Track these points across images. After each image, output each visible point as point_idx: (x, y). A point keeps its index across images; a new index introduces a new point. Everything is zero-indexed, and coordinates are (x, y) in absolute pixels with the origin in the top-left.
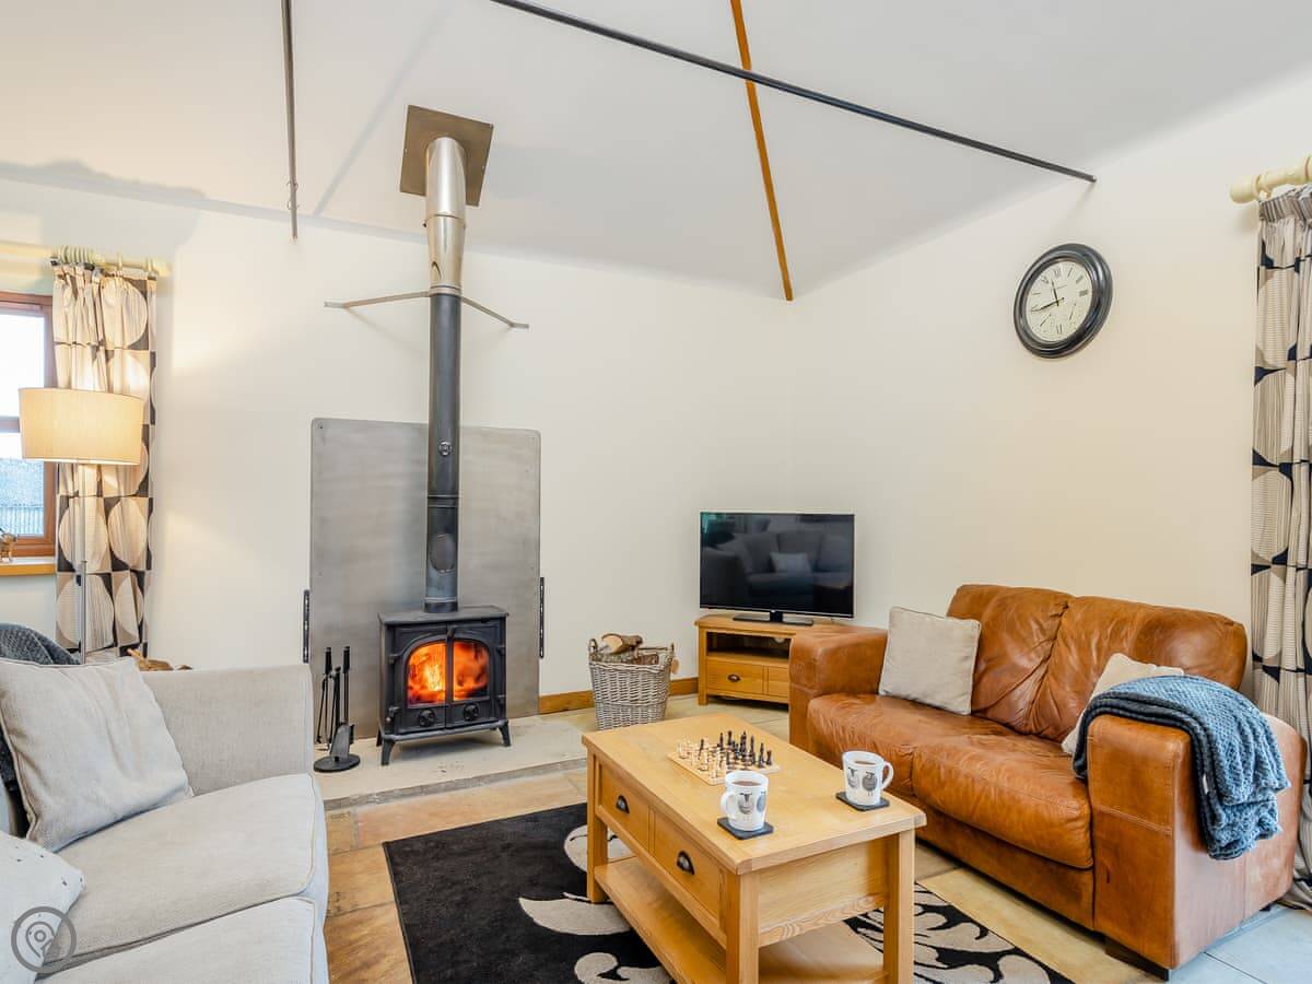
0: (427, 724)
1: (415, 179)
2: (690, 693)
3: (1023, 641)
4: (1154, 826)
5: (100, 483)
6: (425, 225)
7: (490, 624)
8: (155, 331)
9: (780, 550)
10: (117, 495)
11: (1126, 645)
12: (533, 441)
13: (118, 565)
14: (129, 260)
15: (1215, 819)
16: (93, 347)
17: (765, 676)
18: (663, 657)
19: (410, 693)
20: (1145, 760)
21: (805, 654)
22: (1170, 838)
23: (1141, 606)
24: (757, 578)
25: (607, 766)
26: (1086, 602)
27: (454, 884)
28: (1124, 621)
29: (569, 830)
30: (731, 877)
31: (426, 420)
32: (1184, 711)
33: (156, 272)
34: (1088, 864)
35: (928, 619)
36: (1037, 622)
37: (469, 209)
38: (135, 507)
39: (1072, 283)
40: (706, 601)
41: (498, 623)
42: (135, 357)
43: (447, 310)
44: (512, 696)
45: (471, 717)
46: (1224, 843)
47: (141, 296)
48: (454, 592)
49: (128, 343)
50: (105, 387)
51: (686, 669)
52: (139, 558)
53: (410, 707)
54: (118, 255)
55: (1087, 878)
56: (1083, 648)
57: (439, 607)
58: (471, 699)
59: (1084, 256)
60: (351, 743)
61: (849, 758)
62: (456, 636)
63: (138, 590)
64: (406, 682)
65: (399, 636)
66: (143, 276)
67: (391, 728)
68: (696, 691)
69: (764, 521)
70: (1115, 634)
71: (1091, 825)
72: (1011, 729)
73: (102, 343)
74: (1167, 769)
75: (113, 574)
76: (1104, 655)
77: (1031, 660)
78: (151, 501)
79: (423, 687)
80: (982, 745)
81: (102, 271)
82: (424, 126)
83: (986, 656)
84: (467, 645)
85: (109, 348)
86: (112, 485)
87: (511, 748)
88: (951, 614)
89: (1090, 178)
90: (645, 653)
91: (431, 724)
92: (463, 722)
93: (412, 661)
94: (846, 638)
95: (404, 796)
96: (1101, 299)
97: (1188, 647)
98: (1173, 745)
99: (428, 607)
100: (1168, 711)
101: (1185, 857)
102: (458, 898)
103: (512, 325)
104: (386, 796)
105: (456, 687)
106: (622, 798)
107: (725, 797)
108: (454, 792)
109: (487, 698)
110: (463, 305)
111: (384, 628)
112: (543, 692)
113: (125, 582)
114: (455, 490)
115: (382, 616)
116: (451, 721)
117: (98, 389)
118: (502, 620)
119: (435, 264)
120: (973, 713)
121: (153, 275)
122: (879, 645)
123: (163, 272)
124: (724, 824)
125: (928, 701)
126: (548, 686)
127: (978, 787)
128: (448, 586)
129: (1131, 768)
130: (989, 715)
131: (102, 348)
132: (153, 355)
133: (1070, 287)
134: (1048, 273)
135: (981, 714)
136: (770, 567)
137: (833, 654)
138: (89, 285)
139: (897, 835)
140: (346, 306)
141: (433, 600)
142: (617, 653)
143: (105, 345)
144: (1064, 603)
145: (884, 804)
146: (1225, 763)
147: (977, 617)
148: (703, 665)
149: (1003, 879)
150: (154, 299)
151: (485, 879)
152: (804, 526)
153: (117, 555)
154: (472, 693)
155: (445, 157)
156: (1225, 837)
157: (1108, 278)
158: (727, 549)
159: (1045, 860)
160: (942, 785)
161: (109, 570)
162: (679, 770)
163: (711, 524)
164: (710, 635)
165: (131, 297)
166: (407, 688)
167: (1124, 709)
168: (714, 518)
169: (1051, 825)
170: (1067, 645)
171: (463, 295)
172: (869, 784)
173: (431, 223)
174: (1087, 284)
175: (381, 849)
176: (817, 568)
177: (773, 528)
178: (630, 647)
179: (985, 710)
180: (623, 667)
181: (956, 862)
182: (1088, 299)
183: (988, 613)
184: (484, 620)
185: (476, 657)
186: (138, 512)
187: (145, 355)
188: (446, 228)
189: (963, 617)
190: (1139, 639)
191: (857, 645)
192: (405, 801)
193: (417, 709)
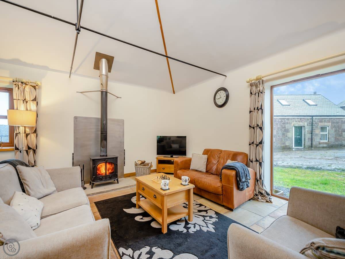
0: (101, 179)
1: (97, 67)
2: (154, 172)
3: (214, 158)
4: (231, 186)
5: (25, 130)
6: (99, 76)
7: (114, 159)
8: (38, 97)
9: (173, 144)
10: (29, 133)
11: (230, 158)
12: (123, 121)
13: (29, 148)
14: (32, 81)
15: (240, 184)
16: (23, 100)
17: (169, 168)
18: (149, 164)
19: (97, 173)
20: (229, 175)
21: (177, 162)
22: (233, 188)
23: (233, 151)
24: (168, 149)
25: (140, 182)
26: (225, 151)
27: (110, 208)
28: (230, 154)
29: (132, 197)
30: (163, 196)
31: (100, 117)
32: (235, 167)
33: (38, 84)
34: (222, 194)
35: (198, 155)
36: (217, 155)
37: (109, 73)
38: (33, 136)
39: (223, 94)
40: (158, 154)
41: (116, 159)
42: (33, 103)
43: (104, 95)
44: (119, 174)
45: (110, 178)
46: (241, 188)
47: (34, 89)
48: (106, 153)
49: (31, 100)
50: (26, 109)
51: (154, 167)
52: (34, 147)
53: (97, 176)
54: (29, 80)
55: (222, 196)
56: (224, 159)
57: (103, 156)
58: (110, 174)
59: (224, 89)
60: (85, 184)
61: (182, 177)
62: (107, 161)
63: (34, 154)
64: (97, 171)
65: (95, 162)
66: (35, 85)
67: (94, 181)
68: (156, 172)
69: (170, 138)
70: (229, 156)
71: (222, 187)
72: (212, 174)
73: (25, 99)
74: (233, 177)
75: (28, 150)
76: (227, 160)
77: (215, 162)
78: (37, 134)
79: (101, 172)
80: (206, 176)
81: (25, 84)
82: (99, 56)
83: (208, 161)
84: (109, 163)
85: (27, 101)
86: (28, 130)
87: (119, 184)
88: (203, 154)
89: (226, 76)
90: (146, 164)
91: (102, 180)
92: (109, 179)
93: (98, 167)
94: (184, 159)
95: (97, 194)
96: (227, 97)
97: (240, 158)
98: (233, 173)
99: (101, 156)
100: (233, 167)
101: (235, 191)
102: (111, 210)
103: (118, 97)
104: (93, 194)
105: (107, 172)
106: (143, 188)
107: (162, 184)
108: (108, 193)
109: (114, 174)
110: (108, 94)
111: (91, 160)
112: (125, 173)
113: (31, 152)
114: (106, 132)
115: (91, 158)
116: (106, 179)
117: (24, 110)
118: (117, 158)
119: (102, 84)
120: (206, 172)
121: (37, 85)
122: (190, 160)
123: (39, 84)
124: (161, 189)
125: (199, 170)
126: (126, 172)
127: (205, 183)
128: (105, 151)
129: (228, 177)
130: (209, 172)
131: (25, 101)
132: (37, 102)
133: (222, 95)
134: (219, 92)
135: (207, 172)
136: (171, 147)
137: (182, 162)
138: (22, 87)
139: (190, 189)
140: (81, 93)
141: (102, 154)
142: (140, 164)
143: (26, 100)
144: (221, 151)
145: (188, 184)
146: (241, 175)
147: (207, 154)
148: (157, 166)
149: (209, 199)
150: (37, 90)
151: (116, 206)
152: (178, 139)
153: (29, 146)
154: (110, 173)
155: (104, 63)
156: (241, 187)
157: (228, 94)
158: (162, 144)
159: (215, 194)
160: (199, 183)
161: (27, 149)
162: (153, 182)
163: (159, 138)
164: (159, 160)
165: (32, 90)
166: (97, 172)
167: (227, 168)
168: (159, 137)
169: (216, 188)
170: (221, 159)
171: (108, 91)
172: (186, 181)
173: (101, 76)
174: (225, 95)
175: (94, 203)
176: (180, 147)
177: (172, 139)
178: (143, 163)
179: (208, 171)
180: (142, 167)
181: (202, 197)
182: (225, 97)
183: (209, 154)
184: (113, 158)
185: (111, 166)
186: (34, 137)
187: (35, 102)
188: (104, 77)
189: (204, 155)
190: (232, 157)
191: (186, 160)
192: (97, 195)
193: (99, 177)
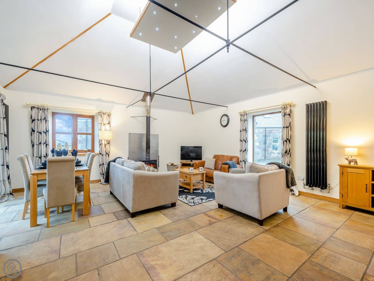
1: (144, 100)
7: (155, 161)
8: (110, 122)
12: (158, 136)
14: (108, 112)
16: (104, 124)
18: (176, 165)
20: (225, 168)
35: (210, 159)
36: (221, 158)
40: (182, 159)
43: (148, 119)
47: (109, 117)
49: (107, 123)
50: (105, 129)
52: (108, 152)
59: (227, 116)
62: (151, 163)
70: (229, 158)
75: (106, 155)
76: (226, 160)
77: (220, 162)
78: (110, 145)
80: (215, 171)
81: (105, 114)
83: (216, 162)
86: (106, 143)
89: (227, 107)
96: (228, 120)
97: (234, 159)
100: (228, 164)
103: (155, 119)
114: (150, 143)
122: (204, 162)
123: (111, 114)
124: (190, 172)
125: (210, 168)
128: (149, 156)
132: (110, 125)
133: (225, 119)
134: (223, 117)
138: (103, 116)
139: (204, 173)
140: (133, 117)
141: (147, 158)
144: (224, 156)
148: (181, 168)
155: (148, 98)
163: (182, 148)
164: (182, 164)
171: (151, 116)
172: (202, 169)
173: (146, 107)
177: (190, 149)
178: (172, 165)
179: (216, 168)
183: (217, 158)
185: (153, 166)
189: (214, 158)
191: (202, 163)
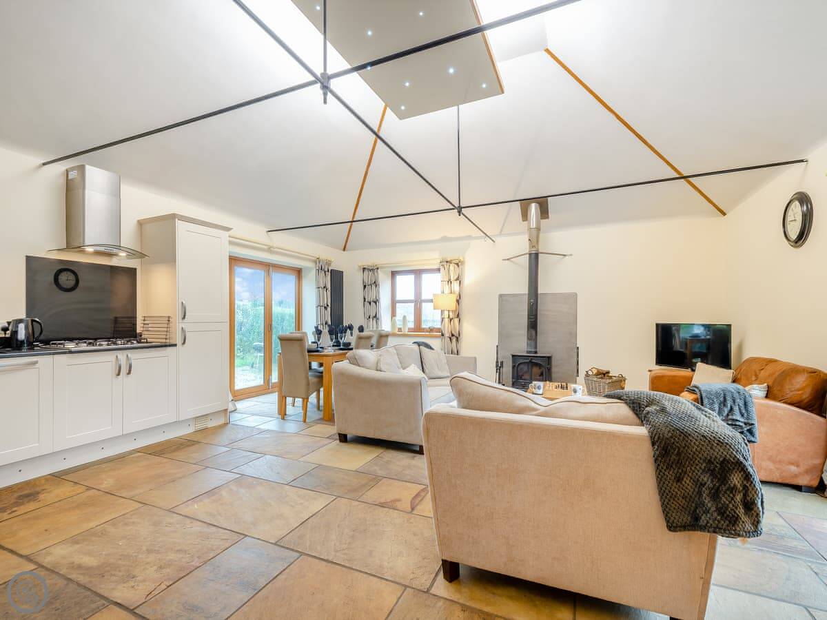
5: (449, 314)
7: (547, 359)
8: (460, 275)
10: (452, 317)
12: (574, 296)
16: (448, 282)
19: (519, 377)
31: (527, 292)
37: (542, 221)
42: (456, 283)
43: (534, 258)
47: (458, 267)
49: (455, 279)
50: (449, 290)
52: (457, 334)
54: (453, 258)
57: (531, 351)
59: (801, 198)
62: (532, 361)
63: (457, 341)
64: (517, 373)
65: (515, 359)
66: (458, 262)
75: (452, 337)
78: (460, 319)
81: (450, 262)
84: (536, 364)
89: (804, 161)
93: (519, 367)
99: (527, 351)
103: (564, 255)
105: (533, 377)
110: (540, 254)
111: (512, 356)
113: (454, 340)
114: (536, 315)
118: (550, 358)
119: (530, 242)
123: (462, 260)
128: (534, 347)
132: (460, 281)
133: (798, 213)
134: (793, 206)
138: (447, 266)
140: (508, 259)
142: (596, 375)
143: (450, 280)
150: (460, 267)
153: (453, 333)
155: (533, 209)
165: (455, 267)
178: (604, 374)
180: (595, 379)
182: (801, 218)
184: (542, 357)
185: (539, 369)
186: (457, 322)
187: (458, 282)
188: (533, 232)
